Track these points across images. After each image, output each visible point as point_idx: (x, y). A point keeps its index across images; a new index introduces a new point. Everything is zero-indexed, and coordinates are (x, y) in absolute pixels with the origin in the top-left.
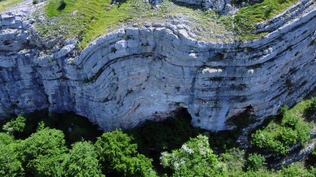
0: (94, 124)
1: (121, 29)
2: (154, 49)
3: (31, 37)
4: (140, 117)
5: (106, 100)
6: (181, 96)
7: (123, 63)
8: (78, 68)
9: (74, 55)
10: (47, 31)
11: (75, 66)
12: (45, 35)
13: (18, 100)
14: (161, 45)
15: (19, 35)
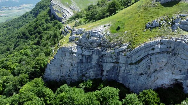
0: (128, 88)
1: (158, 39)
2: (173, 50)
3: (103, 42)
4: (156, 85)
5: (141, 74)
6: (181, 75)
7: (157, 56)
8: (128, 57)
9: (126, 51)
10: (112, 39)
11: (126, 57)
12: (111, 41)
13: (87, 72)
14: (177, 48)
15: (98, 40)
